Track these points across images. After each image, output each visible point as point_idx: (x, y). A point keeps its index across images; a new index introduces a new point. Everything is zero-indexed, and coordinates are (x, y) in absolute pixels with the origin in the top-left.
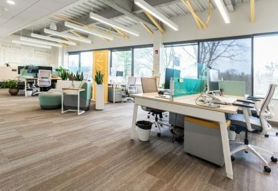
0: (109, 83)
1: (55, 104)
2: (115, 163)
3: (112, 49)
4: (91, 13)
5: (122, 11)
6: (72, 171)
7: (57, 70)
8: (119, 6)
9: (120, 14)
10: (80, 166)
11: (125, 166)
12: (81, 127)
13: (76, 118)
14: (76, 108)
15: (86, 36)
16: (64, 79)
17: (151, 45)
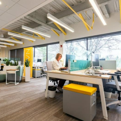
0: (33, 66)
1: (2, 79)
2: (35, 110)
3: (35, 47)
4: (23, 26)
5: (40, 23)
6: (11, 115)
7: (4, 60)
8: (38, 20)
9: (39, 25)
10: (15, 112)
11: (41, 112)
12: (17, 91)
13: (14, 87)
14: (14, 81)
15: (20, 40)
16: (7, 65)
17: (58, 43)
